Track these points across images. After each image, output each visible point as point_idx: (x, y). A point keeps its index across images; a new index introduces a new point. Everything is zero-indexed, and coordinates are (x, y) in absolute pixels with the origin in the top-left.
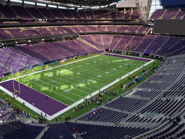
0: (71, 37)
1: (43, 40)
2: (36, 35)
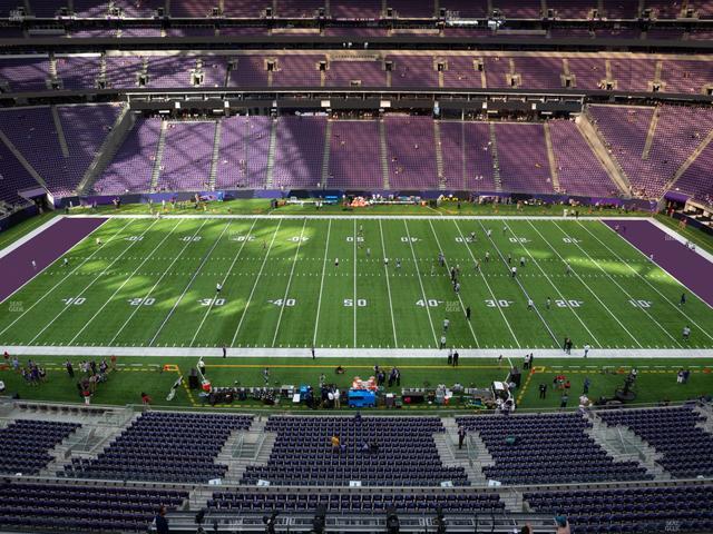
0: (534, 107)
1: (385, 104)
2: (359, 82)
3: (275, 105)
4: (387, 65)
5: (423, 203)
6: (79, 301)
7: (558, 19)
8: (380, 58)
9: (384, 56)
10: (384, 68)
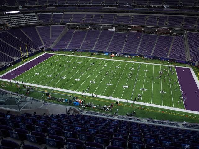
0: (171, 31)
1: (129, 29)
2: (123, 22)
3: (101, 28)
4: (132, 18)
5: (129, 57)
6: (38, 74)
7: (182, 6)
8: (131, 15)
9: (132, 15)
10: (131, 18)
